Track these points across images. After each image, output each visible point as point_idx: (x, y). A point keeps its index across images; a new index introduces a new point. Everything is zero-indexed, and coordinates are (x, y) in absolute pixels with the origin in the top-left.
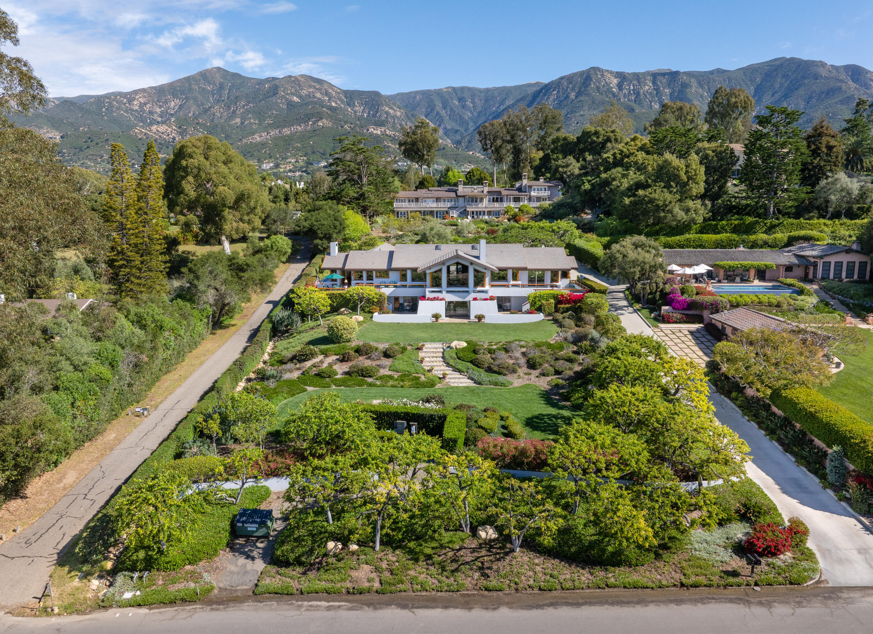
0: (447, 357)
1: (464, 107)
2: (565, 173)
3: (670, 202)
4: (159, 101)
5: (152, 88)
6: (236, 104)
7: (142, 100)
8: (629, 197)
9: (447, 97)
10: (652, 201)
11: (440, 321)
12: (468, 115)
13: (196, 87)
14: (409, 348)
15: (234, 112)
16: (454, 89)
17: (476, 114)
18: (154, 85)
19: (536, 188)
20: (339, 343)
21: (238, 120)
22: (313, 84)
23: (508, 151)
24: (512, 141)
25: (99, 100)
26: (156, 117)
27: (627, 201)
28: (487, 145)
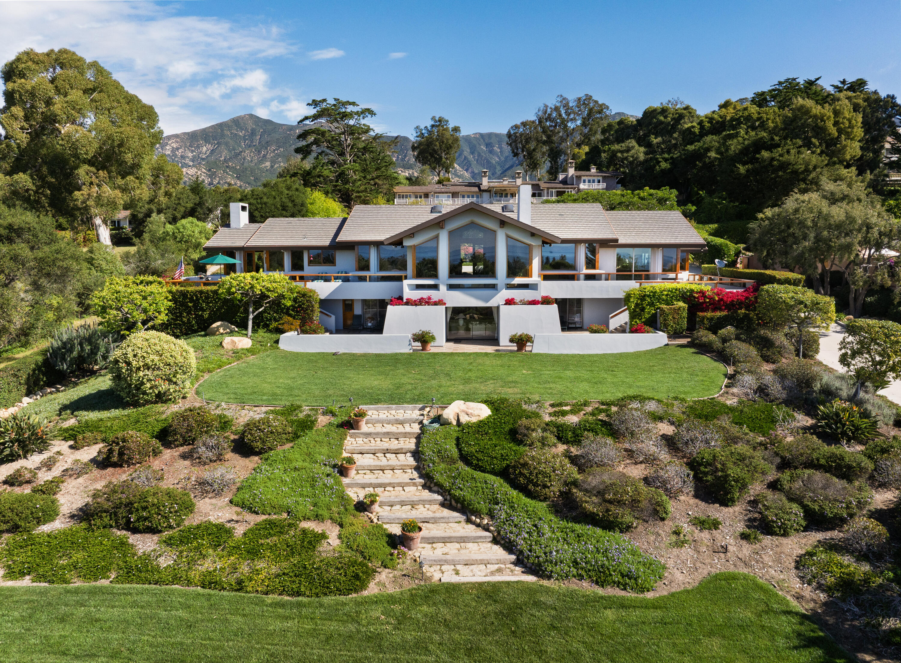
0: (428, 452)
1: (491, 152)
2: (626, 158)
3: (815, 168)
4: (191, 146)
5: (185, 134)
6: (267, 149)
7: (174, 145)
8: (744, 164)
9: (475, 142)
10: (784, 166)
11: (432, 349)
12: (495, 160)
13: (229, 133)
14: (323, 420)
15: (264, 156)
16: (482, 135)
17: (503, 159)
18: (187, 131)
19: (587, 178)
20: (136, 404)
21: (268, 164)
23: (544, 153)
24: (549, 141)
26: (187, 161)
27: (742, 169)
28: (517, 149)
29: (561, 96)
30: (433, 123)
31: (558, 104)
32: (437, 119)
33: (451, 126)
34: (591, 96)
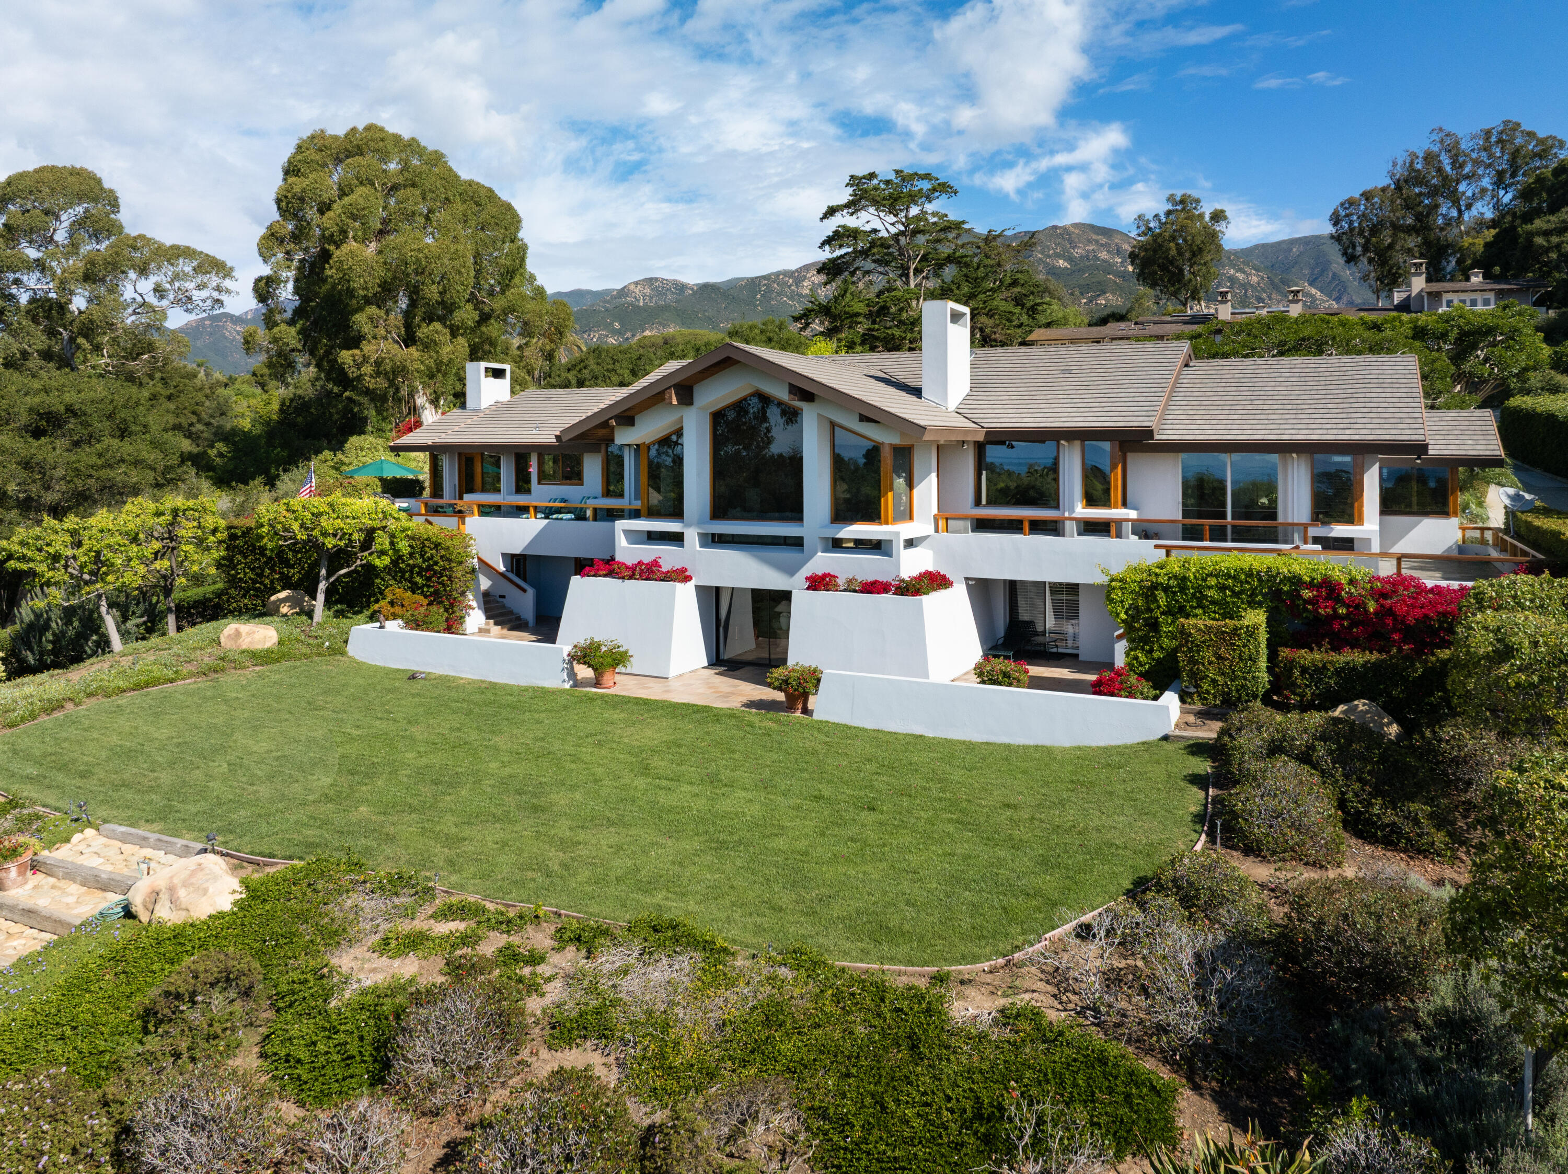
19: (1456, 295)
22: (1095, 237)
24: (1419, 227)
25: (753, 284)
28: (1354, 247)
29: (1441, 129)
30: (1170, 207)
31: (1436, 148)
32: (1178, 199)
33: (1207, 209)
34: (1519, 125)
